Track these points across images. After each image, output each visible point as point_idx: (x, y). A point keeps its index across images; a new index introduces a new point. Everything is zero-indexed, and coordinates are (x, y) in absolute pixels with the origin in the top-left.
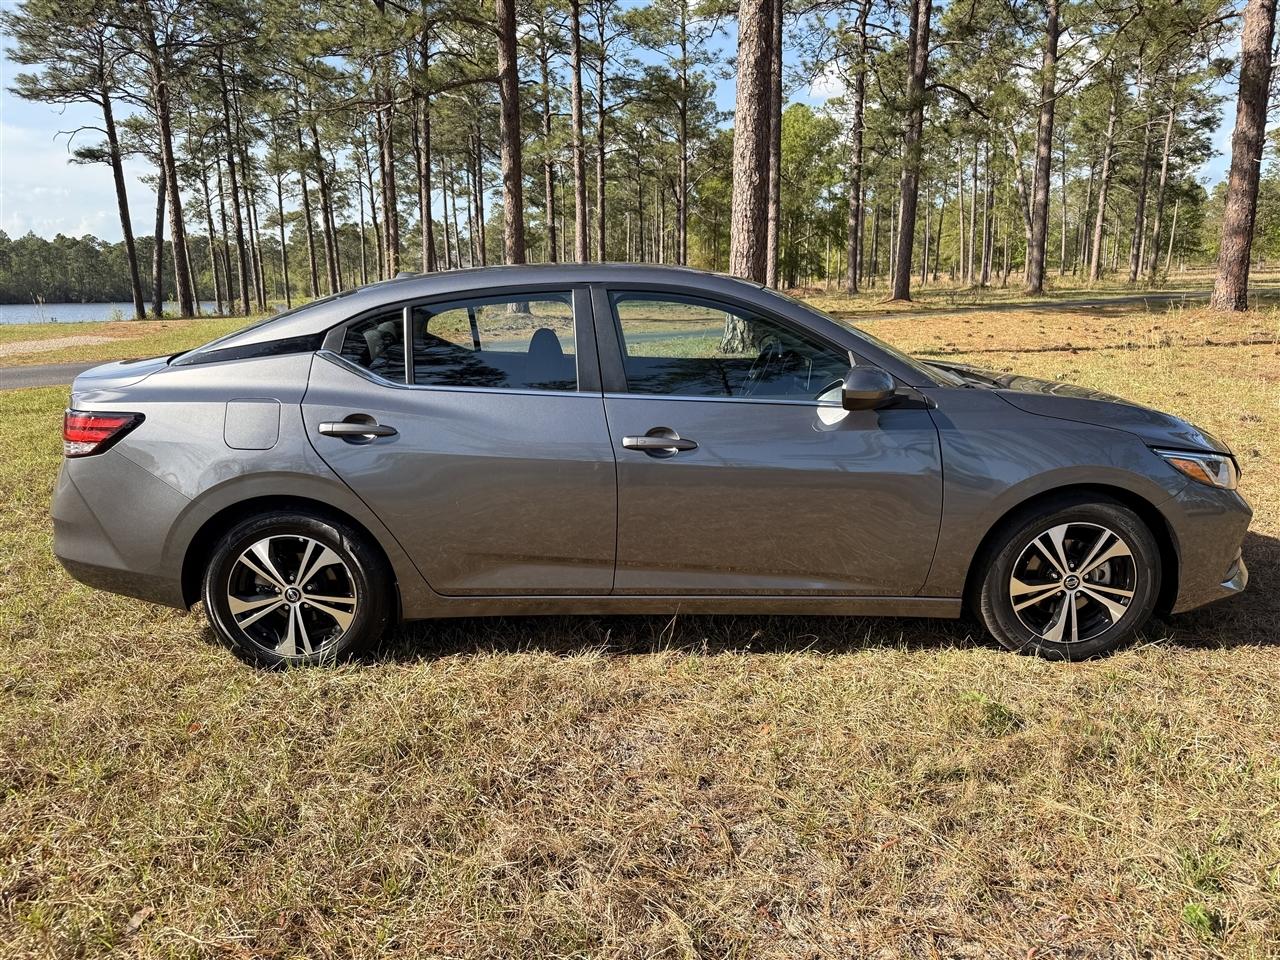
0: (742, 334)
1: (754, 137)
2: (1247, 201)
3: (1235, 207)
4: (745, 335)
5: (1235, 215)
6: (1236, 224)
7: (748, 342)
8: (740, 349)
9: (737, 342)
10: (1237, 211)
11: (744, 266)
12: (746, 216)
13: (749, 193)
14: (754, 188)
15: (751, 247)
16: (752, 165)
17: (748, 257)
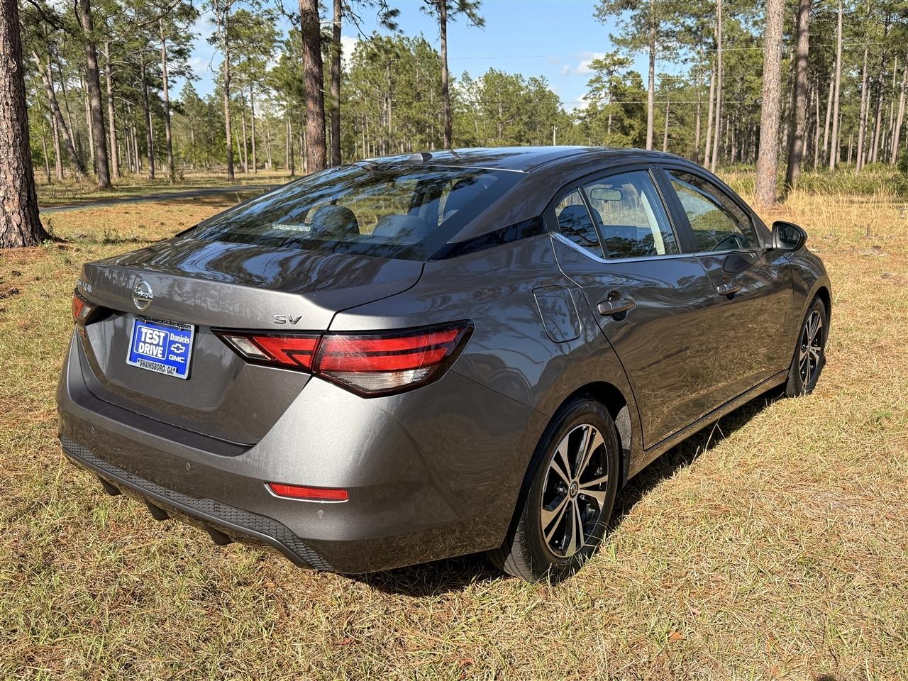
0: (19, 226)
1: (5, 22)
2: (320, 120)
3: (314, 124)
4: (23, 228)
5: (315, 130)
6: (316, 137)
7: (28, 235)
8: (21, 243)
9: (14, 236)
10: (315, 127)
11: (11, 156)
12: (7, 104)
13: (7, 80)
14: (13, 76)
15: (16, 137)
16: (8, 52)
17: (15, 147)
